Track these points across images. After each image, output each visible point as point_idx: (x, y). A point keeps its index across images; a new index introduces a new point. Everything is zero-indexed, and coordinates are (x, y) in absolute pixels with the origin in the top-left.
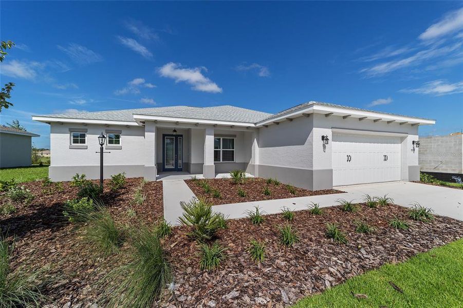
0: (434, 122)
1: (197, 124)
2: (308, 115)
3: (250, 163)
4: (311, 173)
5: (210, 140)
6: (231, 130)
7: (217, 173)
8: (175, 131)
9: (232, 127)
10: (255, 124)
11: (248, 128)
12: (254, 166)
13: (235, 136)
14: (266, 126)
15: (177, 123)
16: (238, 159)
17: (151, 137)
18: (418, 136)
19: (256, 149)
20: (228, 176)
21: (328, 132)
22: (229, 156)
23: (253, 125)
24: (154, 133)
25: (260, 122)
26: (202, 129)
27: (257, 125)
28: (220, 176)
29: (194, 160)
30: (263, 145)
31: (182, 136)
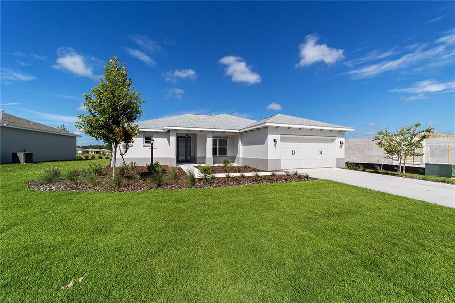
0: (353, 130)
1: (201, 131)
2: (266, 127)
3: (238, 156)
4: (267, 160)
5: (209, 142)
6: (224, 134)
7: (214, 163)
8: (187, 135)
9: (224, 132)
10: (239, 130)
11: (235, 133)
12: (239, 158)
13: (227, 138)
14: (246, 132)
15: (189, 131)
16: (229, 154)
17: (173, 139)
18: (344, 139)
19: (241, 147)
20: (221, 165)
21: (278, 137)
22: (223, 152)
23: (238, 131)
24: (175, 137)
25: (242, 129)
26: (204, 134)
27: (241, 131)
28: (216, 165)
29: (199, 154)
30: (245, 144)
31: (190, 137)
